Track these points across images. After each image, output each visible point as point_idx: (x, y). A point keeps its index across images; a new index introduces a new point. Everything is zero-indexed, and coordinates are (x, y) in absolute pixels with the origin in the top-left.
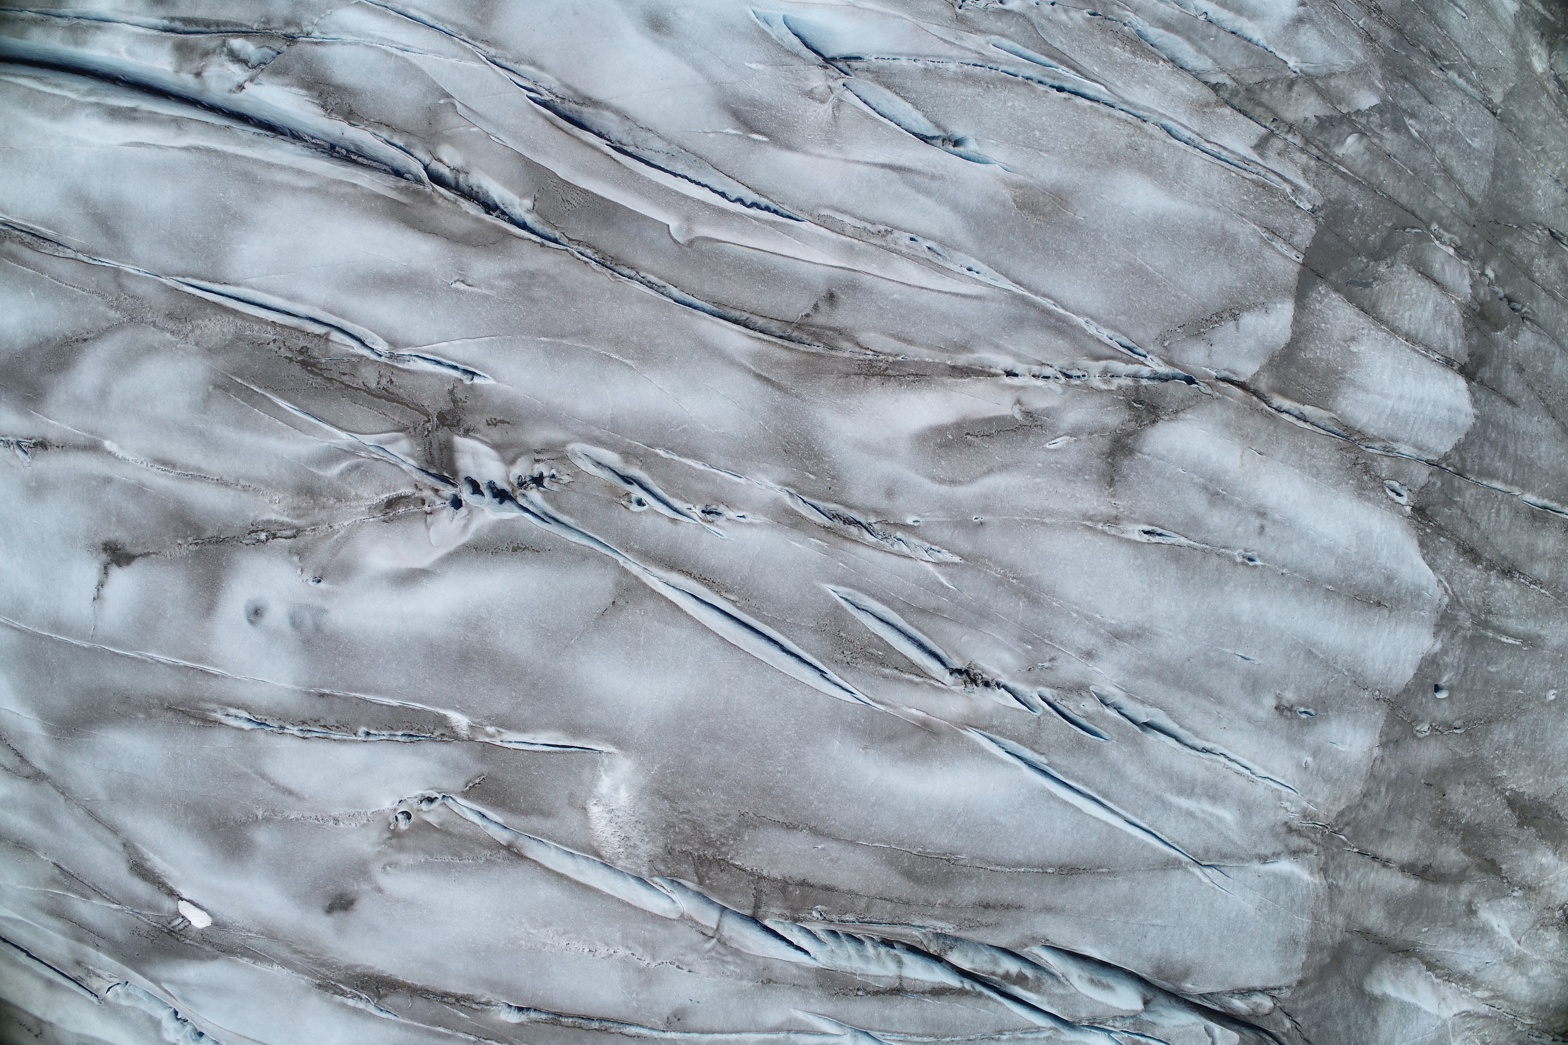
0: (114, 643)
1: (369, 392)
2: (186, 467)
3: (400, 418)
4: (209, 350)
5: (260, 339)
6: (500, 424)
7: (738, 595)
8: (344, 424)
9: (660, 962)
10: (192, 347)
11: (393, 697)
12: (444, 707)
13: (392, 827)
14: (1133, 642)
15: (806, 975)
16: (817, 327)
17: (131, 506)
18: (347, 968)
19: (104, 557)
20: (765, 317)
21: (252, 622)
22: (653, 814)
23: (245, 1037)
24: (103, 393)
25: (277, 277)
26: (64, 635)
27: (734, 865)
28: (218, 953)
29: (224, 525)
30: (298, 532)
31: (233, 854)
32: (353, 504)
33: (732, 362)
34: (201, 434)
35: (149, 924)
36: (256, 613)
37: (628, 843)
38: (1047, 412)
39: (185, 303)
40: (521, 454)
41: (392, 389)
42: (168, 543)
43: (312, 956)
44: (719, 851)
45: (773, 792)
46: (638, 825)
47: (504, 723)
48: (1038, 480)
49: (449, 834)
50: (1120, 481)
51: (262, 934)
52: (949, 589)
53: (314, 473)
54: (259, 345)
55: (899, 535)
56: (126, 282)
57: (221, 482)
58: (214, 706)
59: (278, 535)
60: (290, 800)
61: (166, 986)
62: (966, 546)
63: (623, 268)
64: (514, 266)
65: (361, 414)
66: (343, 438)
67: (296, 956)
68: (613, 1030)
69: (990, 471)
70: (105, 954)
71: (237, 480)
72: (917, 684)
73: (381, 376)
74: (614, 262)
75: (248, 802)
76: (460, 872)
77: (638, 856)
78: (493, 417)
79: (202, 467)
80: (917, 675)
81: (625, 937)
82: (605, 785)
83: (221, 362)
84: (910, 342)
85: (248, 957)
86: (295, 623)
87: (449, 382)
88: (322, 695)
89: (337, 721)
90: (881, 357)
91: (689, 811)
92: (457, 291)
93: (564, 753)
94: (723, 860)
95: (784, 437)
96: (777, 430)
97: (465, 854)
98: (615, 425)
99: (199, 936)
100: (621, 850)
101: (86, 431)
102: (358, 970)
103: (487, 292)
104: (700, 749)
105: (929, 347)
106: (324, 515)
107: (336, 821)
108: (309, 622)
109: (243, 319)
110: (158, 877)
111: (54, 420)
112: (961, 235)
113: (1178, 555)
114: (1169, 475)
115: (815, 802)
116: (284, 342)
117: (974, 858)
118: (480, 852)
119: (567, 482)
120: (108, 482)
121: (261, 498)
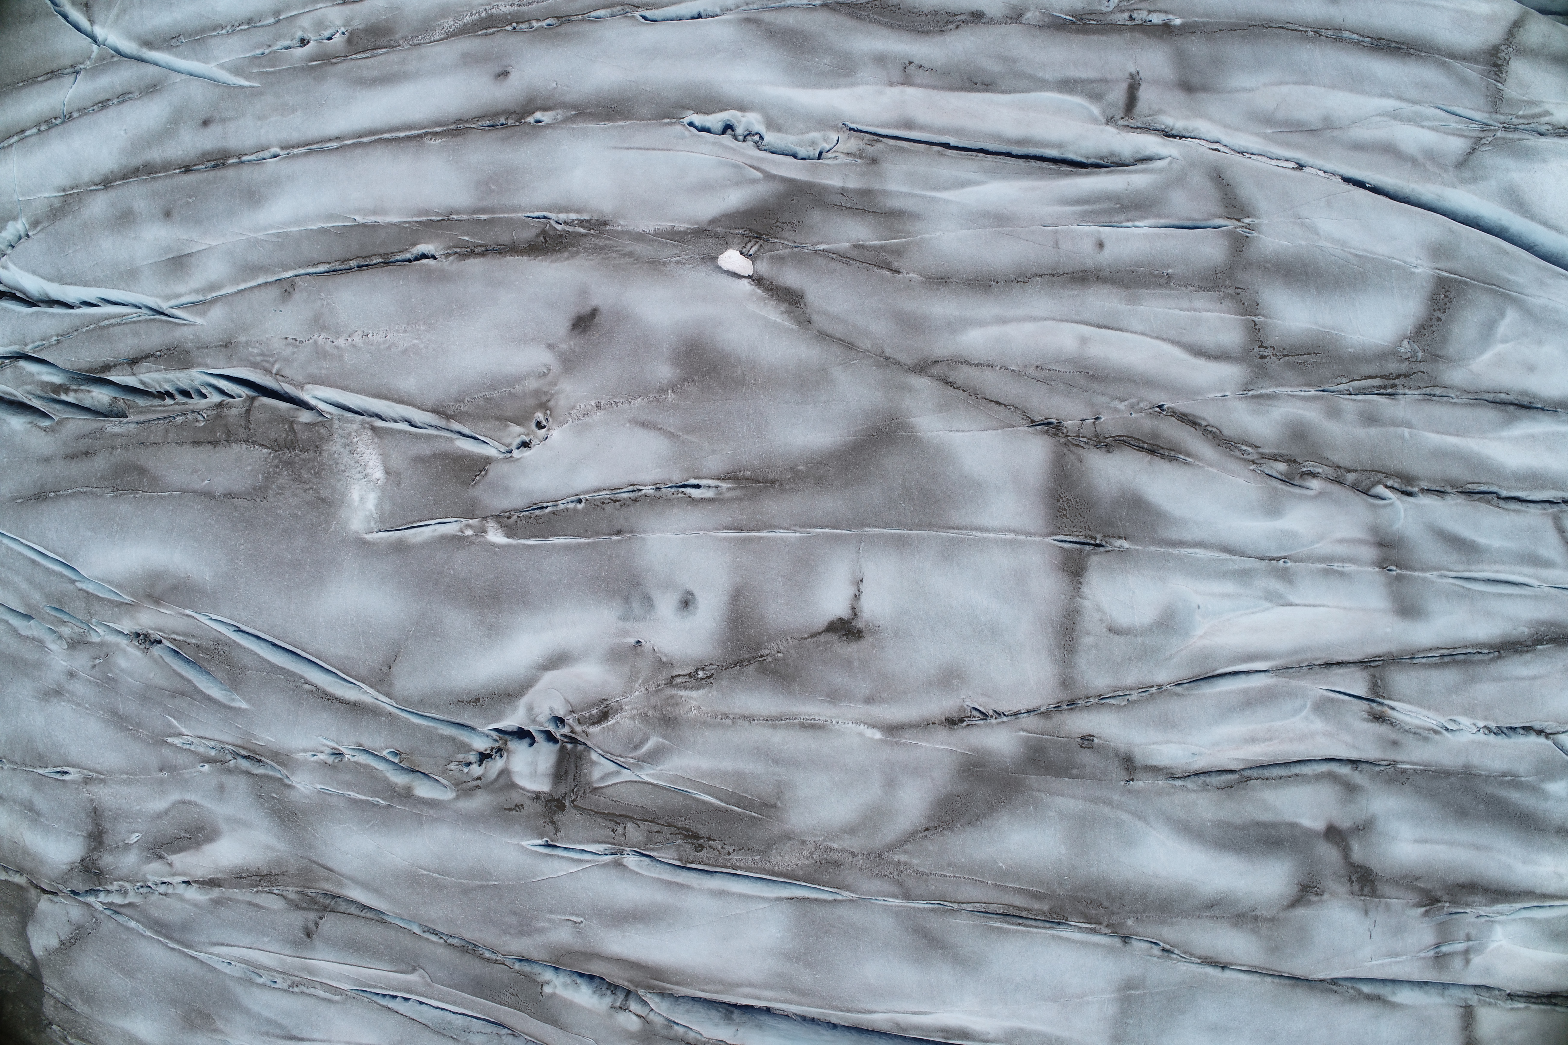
0: (837, 538)
1: (632, 819)
2: (788, 726)
3: (599, 800)
4: (790, 838)
5: (743, 853)
6: (513, 807)
7: (303, 689)
8: (647, 788)
9: (311, 341)
10: (809, 839)
11: (554, 546)
12: (509, 546)
13: (548, 412)
14: (48, 690)
15: (200, 360)
16: (313, 909)
17: (839, 680)
18: (578, 253)
19: (860, 624)
20: (349, 914)
21: (690, 593)
22: (332, 482)
23: (663, 150)
24: (890, 783)
25: (738, 911)
26: (893, 535)
27: (268, 448)
28: (710, 228)
29: (739, 679)
30: (671, 682)
31: (692, 345)
32: (635, 712)
33: (352, 879)
34: (777, 762)
35: (782, 238)
36: (687, 603)
37: (350, 448)
38: (148, 860)
39: (826, 877)
40: (492, 783)
41: (612, 825)
42: (792, 651)
43: (614, 255)
44: (280, 458)
45: (244, 525)
46: (343, 468)
47: (457, 541)
48: (138, 808)
49: (498, 418)
50: (90, 812)
51: (664, 263)
52: (169, 715)
53: (666, 739)
54: (743, 848)
55: (213, 753)
56: (895, 889)
57: (750, 719)
58: (728, 495)
59: (687, 677)
60: (643, 417)
61: (759, 175)
62: (166, 751)
63: (457, 945)
65: (636, 799)
66: (647, 774)
67: (630, 249)
68: (337, 263)
69: (167, 812)
70: (834, 187)
71: (734, 723)
72: (173, 633)
73: (624, 834)
74: (466, 948)
75: (683, 403)
76: (483, 384)
77: (342, 437)
78: (519, 813)
79: (771, 730)
80: (175, 640)
81: (341, 357)
82: (372, 501)
83: (776, 829)
84: (250, 904)
85: (680, 232)
86: (648, 601)
87: (562, 838)
88: (619, 533)
89: (604, 509)
90: (267, 889)
91: (305, 492)
92: (577, 915)
93: (408, 523)
94: (276, 451)
95: (299, 825)
96: (306, 830)
97: (482, 402)
98: (420, 821)
99: (730, 241)
100: (355, 440)
101: (904, 744)
102: (566, 254)
103: (553, 916)
104: (302, 552)
105: (238, 901)
106: (654, 700)
107: (598, 406)
108: (636, 605)
109: (765, 869)
110: (772, 296)
111: (942, 750)
112: (238, 990)
113: (42, 760)
114: (62, 822)
115: (213, 522)
116: (720, 853)
117: (101, 496)
118: (469, 407)
119: (451, 764)
120: (869, 699)
121: (709, 710)
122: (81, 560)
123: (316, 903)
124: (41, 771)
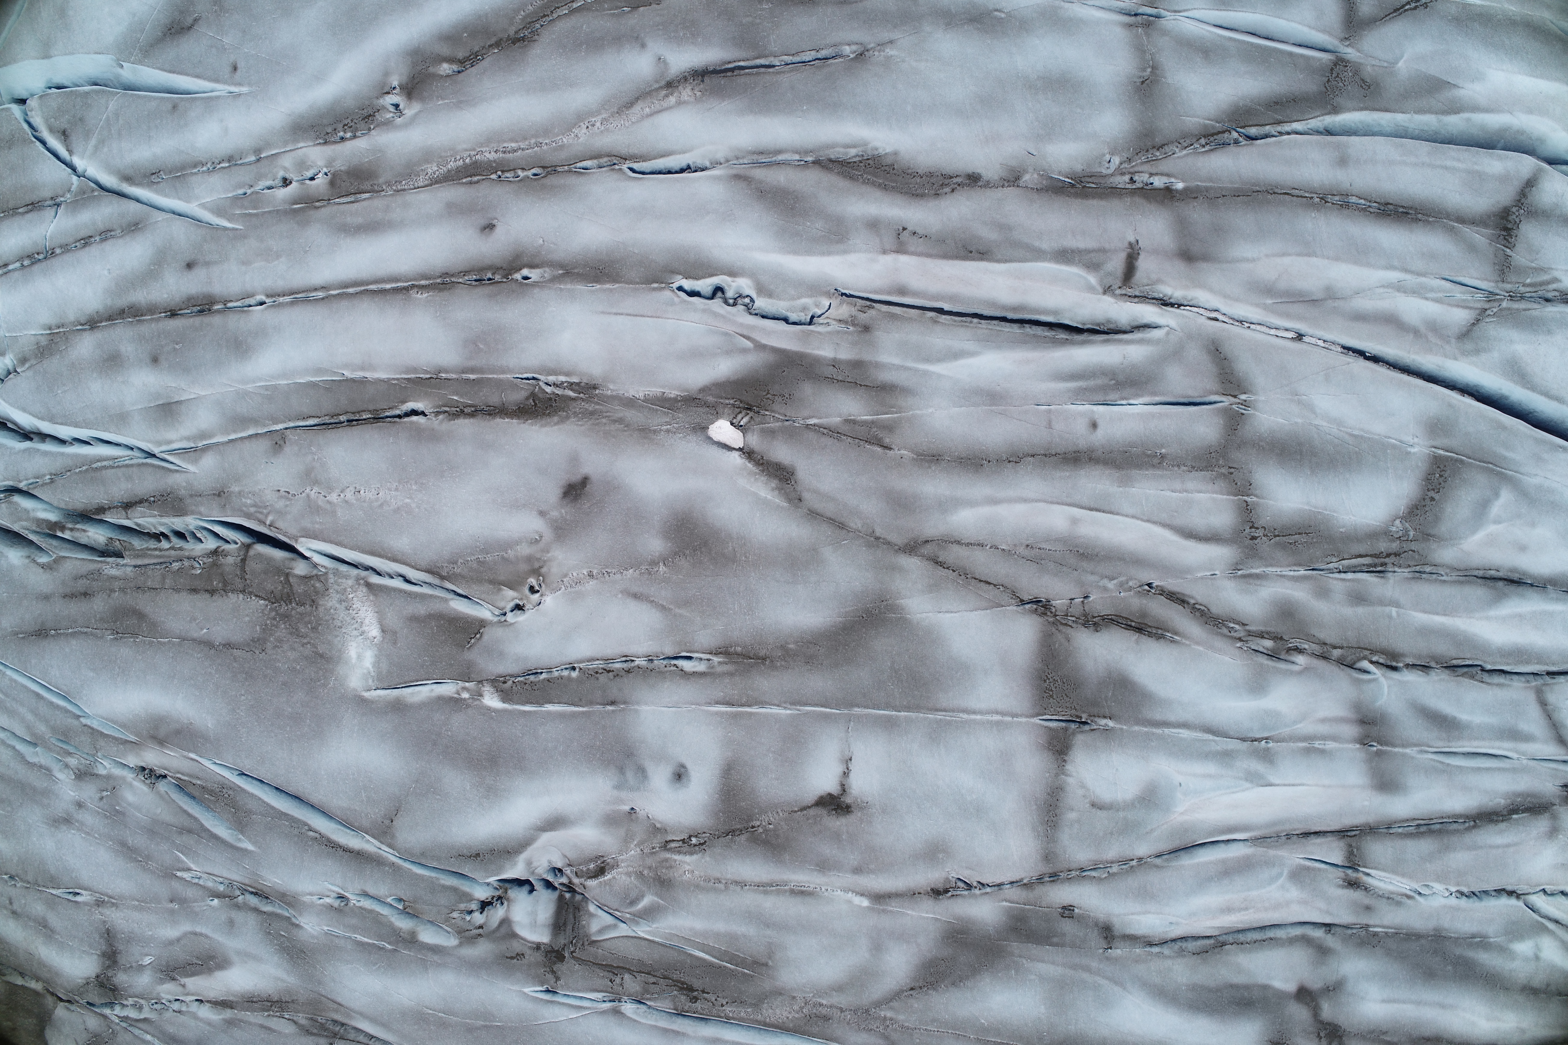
0: (826, 717)
1: (629, 971)
2: (778, 892)
3: (597, 952)
4: (781, 994)
5: (736, 1006)
6: (514, 955)
7: (308, 836)
8: (644, 943)
9: (303, 495)
10: (799, 995)
11: (549, 713)
12: (505, 711)
13: (541, 578)
15: (194, 507)
16: (323, 1036)
17: (828, 851)
18: (568, 417)
19: (848, 800)
20: (358, 1042)
21: (683, 766)
22: (329, 637)
23: (652, 317)
24: (877, 948)
26: (881, 717)
27: (265, 600)
28: (700, 396)
29: (731, 847)
30: (665, 846)
31: (683, 519)
32: (631, 869)
34: (768, 926)
35: (773, 411)
36: (680, 775)
37: (346, 604)
38: (162, 981)
39: (815, 1030)
40: (494, 931)
41: (610, 975)
42: (782, 823)
43: (604, 420)
44: (277, 611)
45: (244, 676)
46: (340, 624)
47: (454, 702)
48: (150, 933)
49: (491, 582)
50: (104, 933)
51: (655, 431)
52: (176, 851)
53: (660, 898)
54: (736, 1001)
55: (221, 888)
56: (881, 1042)
57: (742, 884)
58: (719, 669)
59: (681, 843)
60: (635, 589)
61: (749, 344)
62: (175, 884)
65: (632, 952)
66: (643, 930)
67: (620, 415)
68: (327, 418)
69: (178, 940)
70: (825, 358)
71: (727, 888)
72: (179, 773)
73: (621, 984)
75: (675, 577)
76: (476, 547)
77: (337, 592)
78: (520, 962)
79: (762, 895)
80: (180, 779)
81: (334, 513)
82: (368, 660)
83: (767, 985)
84: (262, 1026)
85: (670, 399)
86: (642, 771)
87: (562, 986)
88: (613, 703)
89: (597, 679)
90: (278, 1014)
91: (303, 646)
93: (405, 683)
94: (273, 603)
95: (308, 963)
96: (315, 968)
97: (475, 565)
98: (424, 965)
99: (720, 410)
100: (351, 596)
101: (891, 911)
102: (556, 419)
104: (302, 706)
105: (250, 1023)
106: (649, 861)
107: (591, 575)
108: (630, 775)
109: (756, 1020)
110: (763, 471)
111: (927, 918)
113: (54, 882)
114: (76, 940)
115: (213, 672)
116: (713, 1005)
117: (102, 637)
118: (463, 569)
119: (454, 913)
120: (857, 869)
121: (702, 874)
122: (85, 698)
123: (326, 1030)
124: (54, 892)
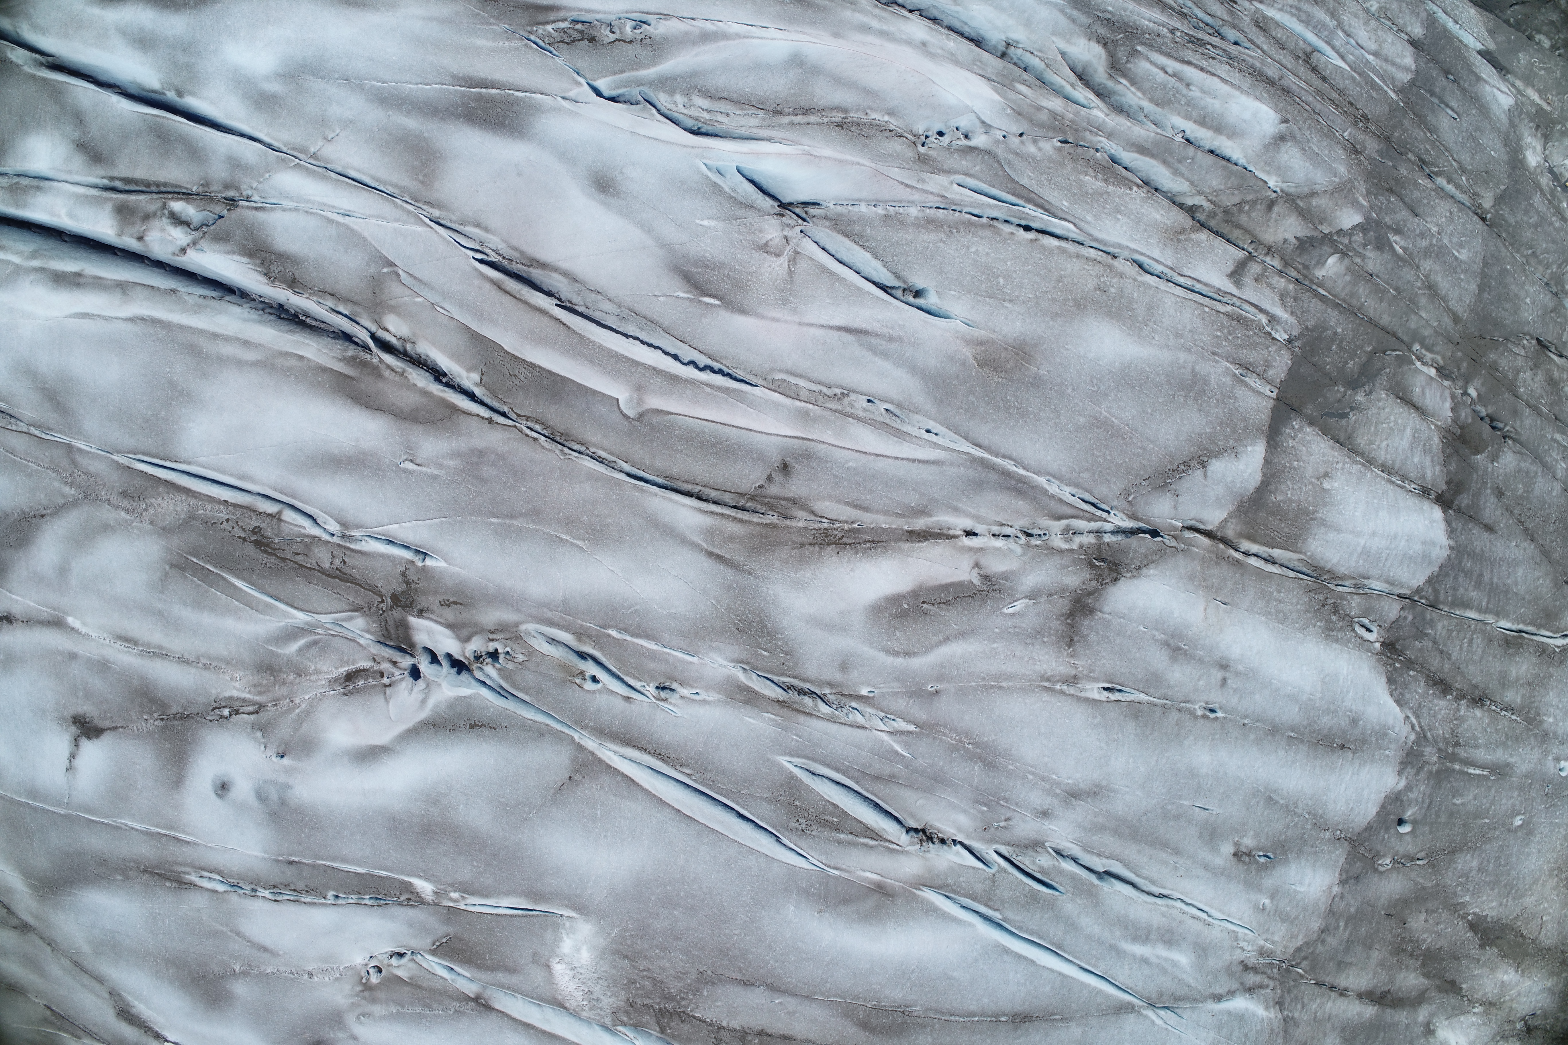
0: (88, 810)
1: (323, 572)
2: (148, 645)
3: (355, 598)
4: (164, 529)
5: (213, 519)
6: (452, 605)
7: (693, 768)
8: (300, 604)
10: (147, 526)
11: (360, 865)
12: (408, 875)
13: (364, 981)
14: (1089, 800)
16: (771, 498)
17: (96, 682)
19: (74, 729)
20: (718, 490)
21: (219, 796)
22: (614, 972)
24: (63, 571)
25: (227, 457)
26: (41, 802)
27: (694, 1017)
29: (187, 702)
30: (260, 708)
31: (214, 1004)
32: (313, 678)
33: (683, 541)
34: (160, 613)
36: (223, 788)
37: (591, 997)
38: (1006, 576)
39: (138, 481)
40: (475, 633)
41: (345, 569)
42: (135, 718)
44: (679, 1004)
45: (731, 953)
46: (600, 981)
47: (467, 889)
48: (995, 645)
49: (420, 987)
50: (1079, 642)
52: (904, 757)
53: (272, 652)
54: (212, 524)
55: (854, 704)
56: (79, 458)
57: (183, 660)
58: (188, 869)
59: (241, 711)
60: (265, 956)
62: (921, 715)
63: (573, 443)
64: (462, 444)
65: (316, 593)
66: (300, 617)
69: (947, 639)
71: (198, 658)
72: (872, 847)
73: (334, 557)
74: (563, 438)
75: (225, 958)
76: (431, 1022)
77: (601, 1009)
78: (446, 598)
79: (163, 645)
80: (873, 839)
82: (567, 945)
83: (176, 541)
84: (866, 509)
86: (261, 797)
87: (401, 564)
88: (291, 863)
89: (306, 886)
90: (837, 525)
91: (649, 970)
92: (406, 471)
93: (526, 916)
94: (684, 1012)
95: (736, 615)
96: (729, 609)
97: (435, 1005)
98: (566, 607)
100: (585, 1003)
101: (48, 608)
103: (436, 472)
104: (658, 914)
105: (886, 513)
106: (284, 690)
107: (311, 975)
108: (274, 795)
109: (196, 498)
110: (144, 1022)
111: (18, 595)
112: (920, 398)
114: (1129, 633)
115: (771, 962)
116: (237, 522)
117: (927, 1010)
118: (450, 1004)
119: (521, 660)
120: (73, 658)
121: (222, 675)
123: (767, 504)
124: (1143, 697)
